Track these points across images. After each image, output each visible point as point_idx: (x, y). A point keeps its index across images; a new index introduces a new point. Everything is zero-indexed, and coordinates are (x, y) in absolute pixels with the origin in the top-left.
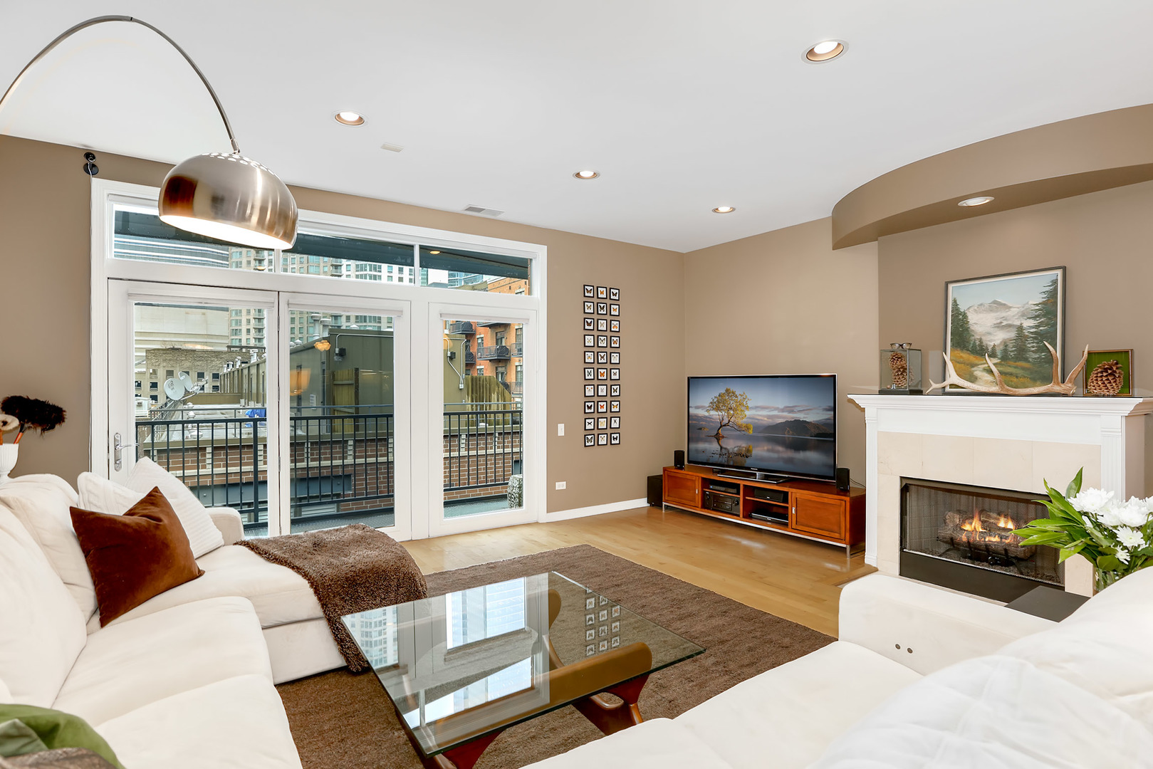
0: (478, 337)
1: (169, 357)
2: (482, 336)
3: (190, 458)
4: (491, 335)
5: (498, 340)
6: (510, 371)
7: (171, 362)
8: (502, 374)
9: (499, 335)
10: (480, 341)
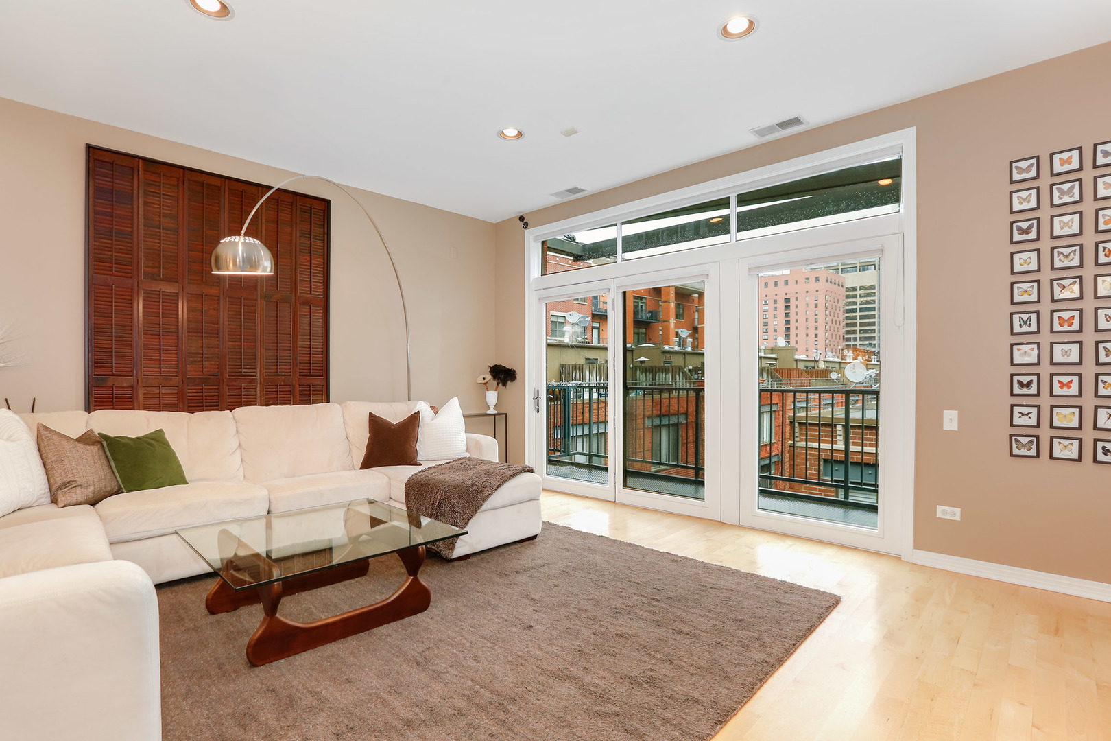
3: (825, 433)
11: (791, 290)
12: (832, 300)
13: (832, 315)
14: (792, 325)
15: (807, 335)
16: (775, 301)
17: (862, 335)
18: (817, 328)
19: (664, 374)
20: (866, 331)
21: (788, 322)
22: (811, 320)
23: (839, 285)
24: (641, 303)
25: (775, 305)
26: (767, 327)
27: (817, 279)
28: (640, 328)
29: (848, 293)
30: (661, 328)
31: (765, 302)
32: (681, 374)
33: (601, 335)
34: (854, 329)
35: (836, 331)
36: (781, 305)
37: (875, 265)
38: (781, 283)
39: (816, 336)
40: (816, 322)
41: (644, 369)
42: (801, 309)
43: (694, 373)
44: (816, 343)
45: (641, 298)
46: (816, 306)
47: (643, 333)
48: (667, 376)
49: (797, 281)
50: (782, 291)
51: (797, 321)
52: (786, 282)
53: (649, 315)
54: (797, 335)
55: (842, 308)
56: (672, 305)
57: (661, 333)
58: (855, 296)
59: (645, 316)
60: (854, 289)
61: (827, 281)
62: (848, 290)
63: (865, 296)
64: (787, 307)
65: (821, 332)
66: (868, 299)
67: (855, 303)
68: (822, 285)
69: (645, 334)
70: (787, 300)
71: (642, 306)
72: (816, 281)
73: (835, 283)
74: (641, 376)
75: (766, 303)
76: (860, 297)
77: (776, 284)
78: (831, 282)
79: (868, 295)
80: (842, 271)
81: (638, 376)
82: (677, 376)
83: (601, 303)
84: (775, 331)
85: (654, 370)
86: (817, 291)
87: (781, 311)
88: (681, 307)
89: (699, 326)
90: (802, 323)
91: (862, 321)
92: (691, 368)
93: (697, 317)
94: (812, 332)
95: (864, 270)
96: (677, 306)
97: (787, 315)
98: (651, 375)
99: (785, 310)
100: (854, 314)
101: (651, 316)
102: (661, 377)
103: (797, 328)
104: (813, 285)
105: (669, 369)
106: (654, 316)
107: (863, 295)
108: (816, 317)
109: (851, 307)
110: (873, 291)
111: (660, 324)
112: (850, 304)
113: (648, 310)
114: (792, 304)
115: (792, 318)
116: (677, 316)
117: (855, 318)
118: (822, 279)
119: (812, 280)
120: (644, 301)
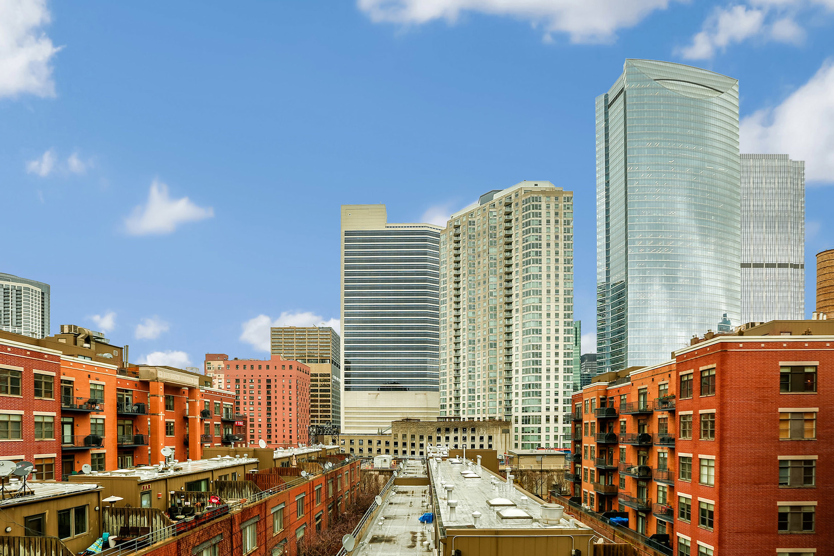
0: (621, 420)
1: (404, 426)
2: (625, 420)
4: (634, 422)
5: (640, 427)
6: (652, 455)
7: (405, 429)
8: (644, 458)
9: (641, 422)
10: (622, 424)
11: (272, 373)
12: (301, 384)
13: (301, 394)
14: (273, 401)
15: (284, 409)
16: (259, 381)
17: (322, 409)
18: (290, 404)
19: (139, 516)
20: (324, 406)
21: (269, 398)
22: (287, 398)
23: (306, 373)
24: (126, 395)
25: (259, 384)
26: (253, 401)
27: (291, 367)
28: (124, 420)
29: (312, 378)
30: (149, 419)
31: (252, 380)
32: (158, 518)
33: (75, 430)
34: (317, 404)
35: (304, 406)
36: (264, 384)
37: (330, 359)
38: (264, 367)
39: (290, 410)
40: (290, 399)
41: (114, 511)
42: (279, 389)
43: (176, 497)
44: (290, 415)
45: (127, 391)
46: (290, 387)
47: (130, 425)
48: (142, 519)
49: (276, 367)
50: (264, 373)
51: (276, 397)
52: (268, 367)
53: (135, 408)
54: (276, 408)
55: (308, 390)
56: (161, 399)
57: (149, 423)
58: (317, 381)
59: (130, 409)
60: (316, 375)
61: (298, 369)
62: (312, 375)
63: (323, 381)
64: (269, 387)
65: (294, 407)
66: (326, 383)
67: (317, 386)
68: (294, 372)
69: (132, 425)
70: (269, 381)
71: (127, 399)
72: (290, 369)
73: (303, 371)
74: (111, 519)
75: (252, 382)
76: (320, 381)
77: (260, 367)
78: (300, 370)
79: (325, 380)
80: (308, 361)
81: (106, 519)
82: (154, 519)
83: (75, 399)
84: (260, 404)
85: (126, 512)
86: (291, 376)
87: (264, 389)
88: (171, 398)
89: (189, 417)
90: (279, 400)
91: (321, 399)
92: (173, 492)
93: (187, 408)
94: (287, 407)
95: (322, 362)
96: (167, 398)
97: (268, 392)
98: (123, 518)
99: (267, 388)
100: (317, 393)
101: (138, 410)
102: (134, 520)
103: (276, 403)
104: (287, 372)
105: (144, 512)
106: (142, 409)
107: (322, 380)
108: (290, 395)
109: (314, 388)
110: (329, 378)
111: (149, 416)
112: (313, 386)
113: (134, 403)
114: (273, 384)
115: (273, 395)
116: (167, 407)
117: (317, 396)
118: (294, 368)
119: (287, 367)
120: (130, 393)
